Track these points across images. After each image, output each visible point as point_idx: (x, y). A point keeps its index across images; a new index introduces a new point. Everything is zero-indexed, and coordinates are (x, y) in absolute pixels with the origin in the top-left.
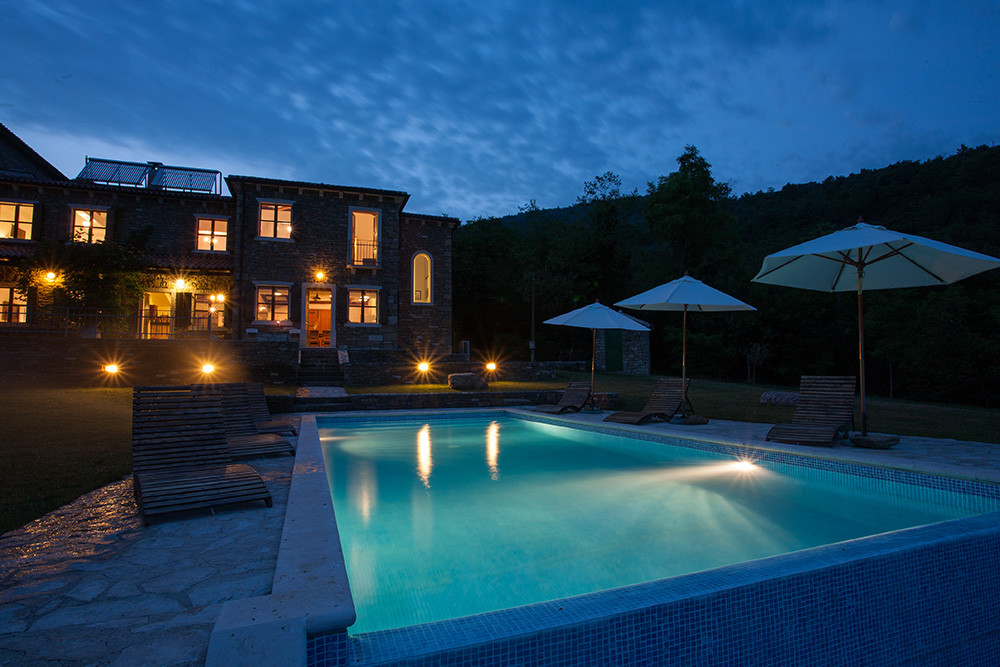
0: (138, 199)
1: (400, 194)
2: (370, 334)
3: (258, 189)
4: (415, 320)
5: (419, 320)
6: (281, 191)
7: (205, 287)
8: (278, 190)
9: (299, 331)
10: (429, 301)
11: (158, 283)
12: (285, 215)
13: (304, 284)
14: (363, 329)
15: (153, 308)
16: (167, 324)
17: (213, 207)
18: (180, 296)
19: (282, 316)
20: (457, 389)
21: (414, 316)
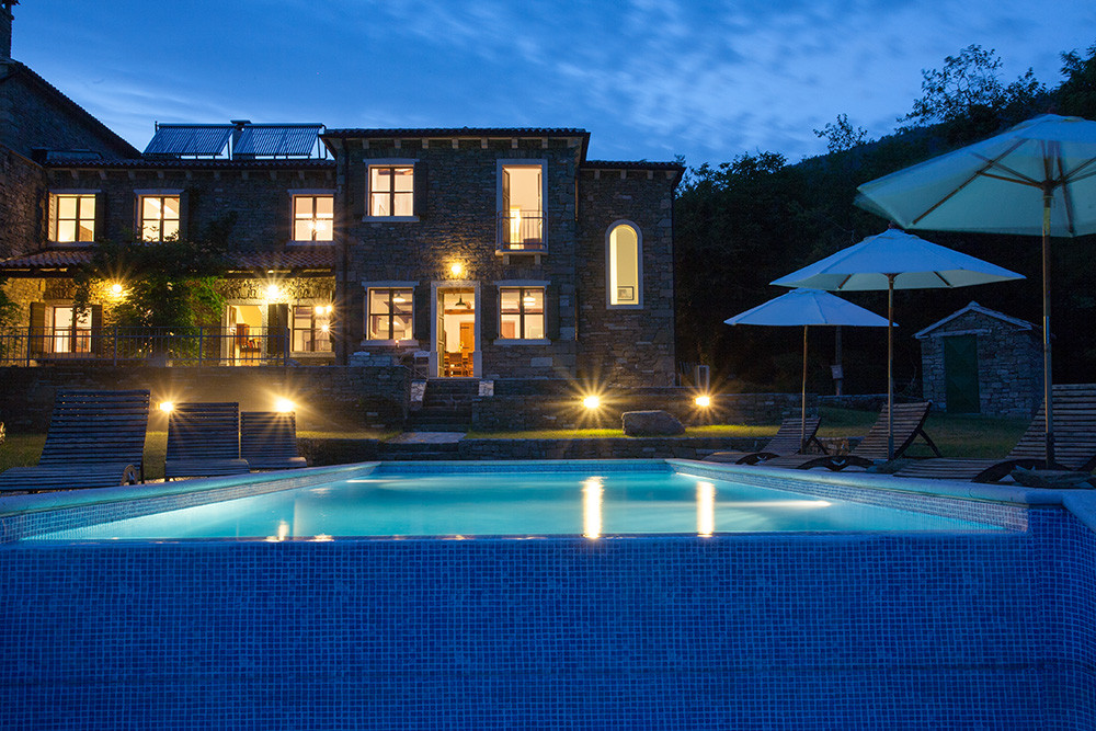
0: (217, 175)
1: (574, 133)
2: (534, 355)
3: (366, 146)
4: (613, 333)
5: (619, 333)
6: (398, 146)
7: (306, 295)
8: (392, 145)
9: (428, 354)
10: (636, 302)
11: (244, 292)
12: (405, 180)
13: (433, 283)
14: (524, 349)
15: (241, 327)
16: (258, 350)
17: (312, 177)
18: (272, 309)
19: (405, 333)
20: (632, 434)
21: (611, 326)
